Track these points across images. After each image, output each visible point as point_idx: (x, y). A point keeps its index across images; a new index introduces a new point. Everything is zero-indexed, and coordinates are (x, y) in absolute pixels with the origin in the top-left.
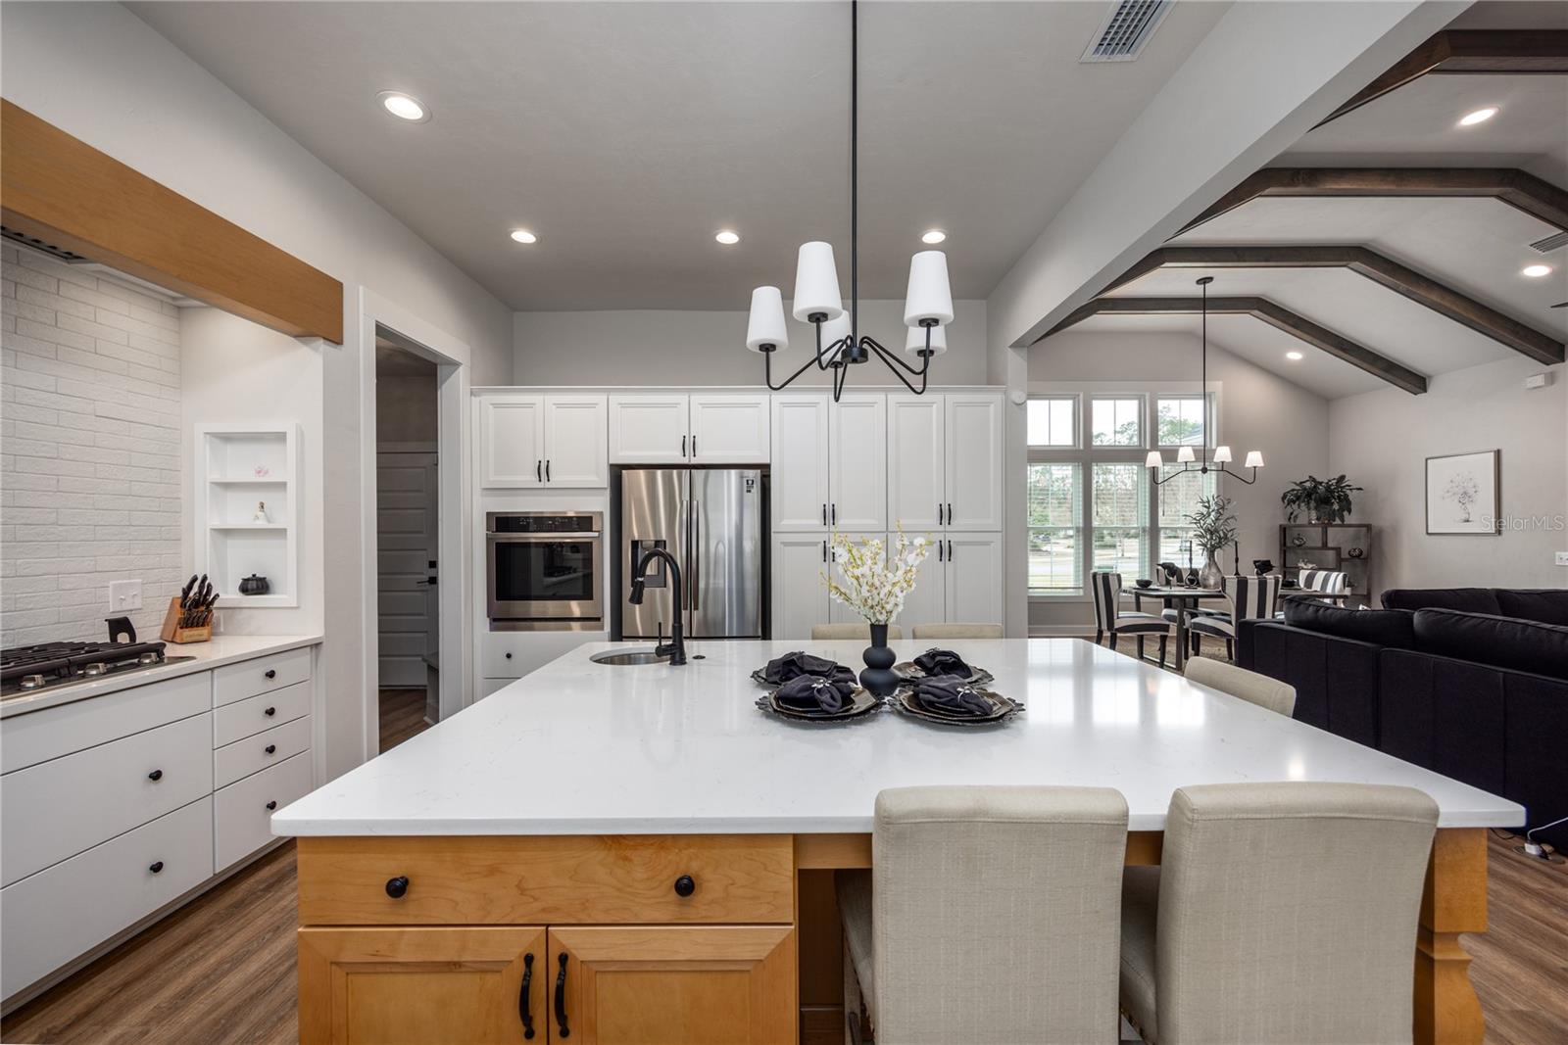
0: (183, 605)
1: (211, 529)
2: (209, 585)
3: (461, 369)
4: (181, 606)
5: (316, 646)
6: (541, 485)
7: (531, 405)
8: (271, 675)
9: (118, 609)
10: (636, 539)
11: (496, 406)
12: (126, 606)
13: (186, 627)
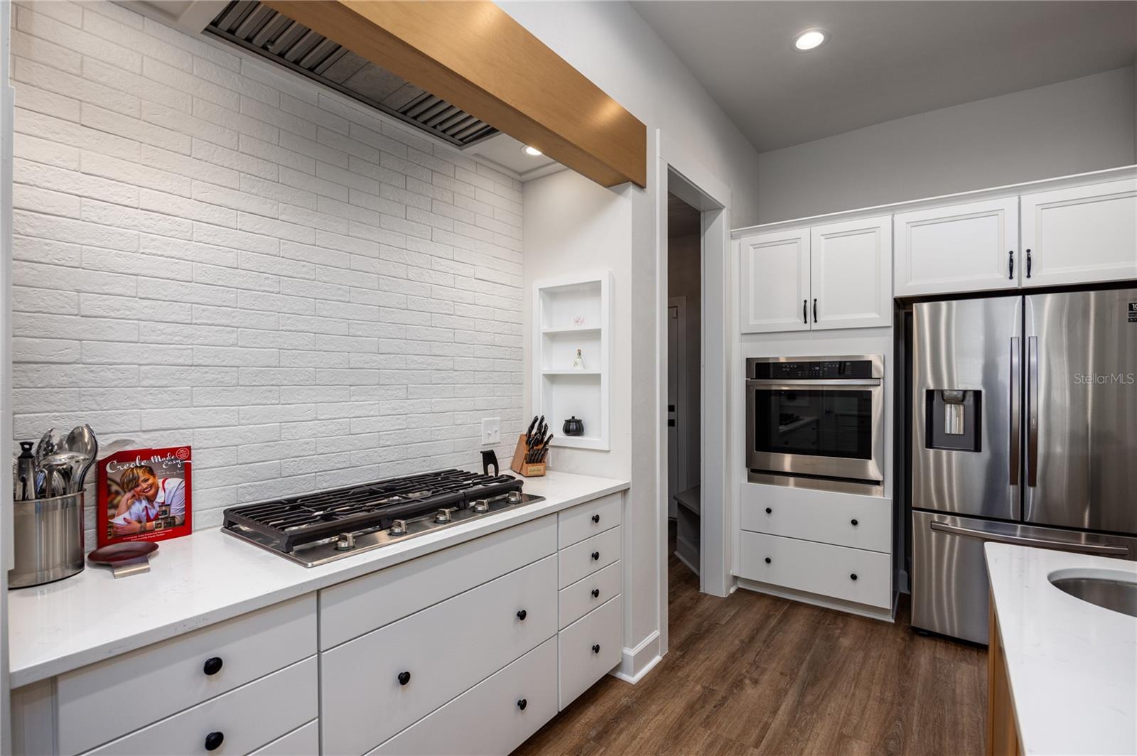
0: (528, 442)
1: (544, 375)
2: (546, 425)
3: (724, 212)
4: (527, 444)
5: (625, 492)
6: (807, 327)
7: (795, 241)
8: (596, 519)
9: (487, 443)
10: (932, 387)
11: (756, 246)
12: (491, 440)
13: (530, 463)
